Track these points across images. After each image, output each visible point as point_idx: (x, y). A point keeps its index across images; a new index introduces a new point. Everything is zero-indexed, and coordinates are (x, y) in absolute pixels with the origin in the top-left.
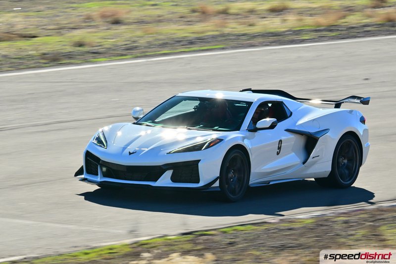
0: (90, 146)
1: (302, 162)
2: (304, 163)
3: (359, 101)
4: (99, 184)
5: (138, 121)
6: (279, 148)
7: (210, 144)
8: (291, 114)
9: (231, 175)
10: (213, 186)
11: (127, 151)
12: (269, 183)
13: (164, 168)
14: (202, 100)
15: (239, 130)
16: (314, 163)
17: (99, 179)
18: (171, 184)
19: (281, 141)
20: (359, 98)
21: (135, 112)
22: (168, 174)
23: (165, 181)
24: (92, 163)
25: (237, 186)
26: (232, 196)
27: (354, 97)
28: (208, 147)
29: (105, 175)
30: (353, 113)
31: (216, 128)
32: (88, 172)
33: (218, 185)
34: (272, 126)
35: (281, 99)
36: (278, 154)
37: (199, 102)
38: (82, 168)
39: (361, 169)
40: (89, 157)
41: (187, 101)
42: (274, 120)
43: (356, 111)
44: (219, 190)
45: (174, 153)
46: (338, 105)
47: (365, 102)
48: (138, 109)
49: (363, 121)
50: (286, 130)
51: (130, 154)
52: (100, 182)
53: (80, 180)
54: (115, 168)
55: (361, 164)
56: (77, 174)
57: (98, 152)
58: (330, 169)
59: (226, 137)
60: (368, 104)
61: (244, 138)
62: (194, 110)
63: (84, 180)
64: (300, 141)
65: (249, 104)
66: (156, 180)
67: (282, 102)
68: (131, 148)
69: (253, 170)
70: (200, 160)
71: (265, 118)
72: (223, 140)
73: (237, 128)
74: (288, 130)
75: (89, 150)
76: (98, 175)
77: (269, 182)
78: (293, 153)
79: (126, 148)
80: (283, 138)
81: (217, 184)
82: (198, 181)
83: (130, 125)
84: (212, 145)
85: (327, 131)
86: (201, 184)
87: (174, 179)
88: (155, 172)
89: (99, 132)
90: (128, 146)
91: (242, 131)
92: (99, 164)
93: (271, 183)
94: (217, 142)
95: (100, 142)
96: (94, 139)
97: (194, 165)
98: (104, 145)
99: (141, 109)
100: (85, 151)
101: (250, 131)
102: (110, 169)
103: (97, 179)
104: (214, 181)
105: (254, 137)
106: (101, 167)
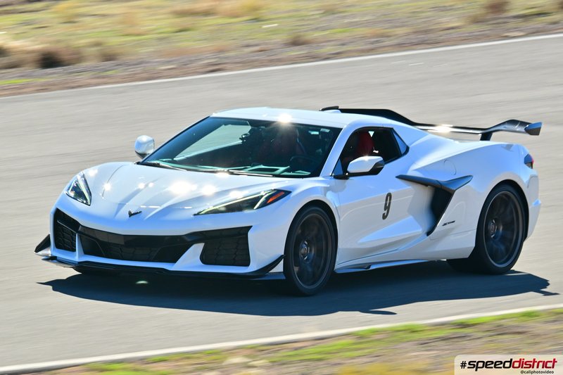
0: (60, 202)
1: (426, 231)
2: (428, 234)
3: (522, 129)
4: (78, 266)
5: (145, 160)
6: (387, 208)
7: (268, 198)
8: (407, 149)
9: (304, 249)
10: (274, 270)
11: (124, 212)
12: (369, 267)
13: (189, 240)
14: (254, 123)
15: (318, 175)
16: (445, 234)
17: (77, 257)
18: (201, 266)
19: (389, 195)
20: (523, 124)
21: (140, 144)
22: (197, 249)
23: (190, 261)
24: (65, 231)
26: (307, 287)
27: (514, 122)
28: (265, 204)
29: (87, 252)
30: (512, 149)
31: (282, 169)
32: (58, 246)
33: (282, 270)
34: (375, 170)
35: (390, 125)
36: (384, 217)
37: (249, 128)
38: (49, 237)
39: (525, 243)
40: (61, 220)
41: (230, 126)
42: (379, 159)
43: (518, 146)
44: (284, 278)
45: (206, 213)
46: (486, 136)
47: (533, 130)
48: (144, 138)
49: (529, 162)
50: (399, 177)
51: (131, 215)
52: (79, 262)
53: (44, 259)
54: (106, 240)
55: (525, 236)
56: (39, 249)
57: (75, 210)
58: (474, 245)
59: (294, 188)
60: (538, 134)
61: (327, 189)
62: (240, 141)
63: (52, 259)
64: (423, 196)
65: (336, 132)
66: (174, 260)
67: (392, 129)
68: (132, 206)
69: (342, 244)
70: (250, 227)
71: (362, 156)
72: (290, 192)
73: (316, 173)
74: (402, 177)
75: (60, 209)
76: (74, 250)
77: (369, 265)
78: (411, 217)
79: (125, 204)
80: (391, 191)
81: (280, 268)
82: (246, 263)
83: (131, 168)
84: (270, 201)
85: (468, 179)
86: (253, 267)
87: (205, 259)
88: (173, 247)
89: (79, 177)
90: (127, 202)
91: (323, 177)
92: (78, 232)
93: (373, 267)
94: (279, 195)
95: (79, 194)
96: (69, 189)
97: (241, 234)
98: (86, 199)
99: (150, 139)
100: (52, 209)
101: (336, 177)
102: (97, 242)
103: (74, 257)
104: (274, 263)
105: (344, 188)
106: (79, 237)
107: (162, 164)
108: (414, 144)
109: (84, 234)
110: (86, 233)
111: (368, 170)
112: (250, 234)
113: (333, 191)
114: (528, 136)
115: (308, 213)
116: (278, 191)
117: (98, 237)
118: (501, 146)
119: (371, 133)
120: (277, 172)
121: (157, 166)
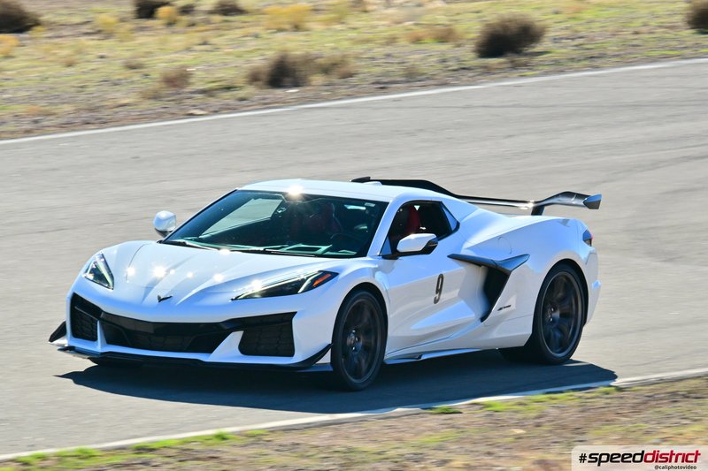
0: (78, 285)
1: (480, 316)
2: (483, 319)
3: (581, 202)
4: (100, 359)
5: (167, 238)
6: (439, 291)
7: (313, 281)
8: (458, 225)
9: (351, 339)
10: (320, 362)
11: (152, 297)
12: (420, 357)
13: (226, 328)
15: (365, 256)
16: (499, 320)
17: (99, 347)
18: (239, 357)
19: (441, 277)
20: (579, 196)
21: (160, 221)
22: (235, 338)
23: (228, 351)
24: (84, 318)
25: (363, 361)
26: (354, 380)
27: (568, 194)
28: (310, 288)
29: (110, 341)
30: (569, 224)
32: (76, 334)
33: (329, 361)
34: (428, 249)
35: (439, 198)
36: (436, 301)
38: (63, 327)
39: (585, 328)
40: (79, 305)
42: (431, 236)
43: (575, 221)
44: (331, 369)
45: (244, 298)
46: (538, 210)
47: (592, 204)
48: (163, 214)
49: (588, 239)
50: (450, 257)
51: (160, 300)
52: (102, 353)
53: (59, 350)
54: (132, 328)
55: (584, 321)
56: (53, 338)
57: (96, 294)
58: (529, 332)
59: (342, 269)
60: (597, 208)
61: (375, 270)
63: (70, 349)
64: (476, 277)
65: (382, 206)
66: (210, 350)
67: (440, 203)
68: (161, 290)
69: (391, 332)
70: (295, 313)
72: (337, 274)
73: (362, 253)
74: (454, 257)
75: (78, 293)
76: (94, 339)
77: (421, 355)
78: (463, 302)
79: (152, 288)
80: (443, 272)
81: (327, 359)
82: (291, 353)
83: (153, 246)
84: (317, 283)
85: (526, 258)
86: (298, 357)
87: (245, 348)
88: (210, 335)
89: (96, 257)
90: (155, 285)
91: (371, 257)
92: (100, 319)
93: (424, 357)
94: (325, 277)
95: (99, 277)
96: (86, 271)
97: (283, 323)
98: (107, 283)
99: (172, 214)
100: (69, 294)
101: (385, 257)
102: (120, 330)
103: (95, 347)
104: (322, 353)
105: (393, 268)
106: (101, 324)
107: (188, 243)
108: (465, 219)
109: (108, 322)
110: (109, 320)
111: (420, 249)
112: (295, 321)
113: (382, 272)
114: (586, 209)
115: (358, 298)
116: (324, 273)
117: (124, 325)
118: (558, 221)
119: (417, 207)
120: (319, 252)
121: (184, 245)
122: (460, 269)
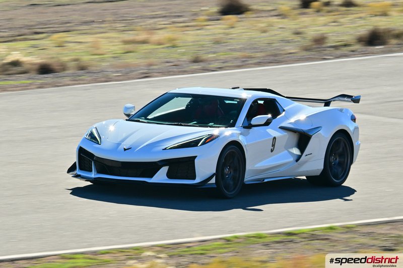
0: (82, 143)
1: (295, 159)
2: (297, 161)
3: (349, 100)
5: (130, 118)
6: (273, 145)
7: (206, 140)
8: (283, 110)
9: (227, 170)
10: (210, 182)
11: (121, 149)
12: (264, 180)
13: (160, 164)
14: (195, 97)
15: (234, 127)
16: (305, 162)
17: (93, 175)
18: (166, 180)
19: (275, 139)
20: (349, 96)
21: (127, 108)
22: (164, 170)
23: (161, 177)
24: (85, 160)
25: (231, 183)
26: (229, 193)
27: (343, 96)
28: (204, 143)
29: (99, 172)
30: (344, 111)
31: (211, 124)
32: (81, 169)
33: (215, 182)
34: (267, 123)
35: (274, 97)
36: (272, 151)
38: (75, 163)
39: (352, 166)
40: (83, 153)
42: (269, 116)
43: (346, 110)
44: (216, 186)
45: (170, 149)
46: (327, 103)
47: (356, 100)
49: (353, 119)
50: (279, 128)
51: (125, 150)
53: (72, 177)
54: (109, 164)
55: (351, 162)
56: (70, 170)
57: (91, 148)
58: (323, 168)
59: (221, 134)
60: (358, 103)
61: (239, 134)
63: (77, 176)
64: (294, 138)
65: (242, 102)
66: (151, 176)
67: (275, 99)
68: (126, 145)
69: (248, 167)
70: (196, 157)
72: (218, 137)
73: (233, 125)
75: (82, 147)
76: (92, 171)
78: (286, 151)
79: (121, 144)
80: (276, 136)
81: (213, 181)
82: (194, 178)
84: (208, 141)
85: (320, 129)
86: (198, 180)
87: (170, 175)
88: (151, 168)
89: (92, 128)
90: (122, 142)
91: (237, 127)
92: (93, 160)
93: (266, 181)
94: (211, 139)
95: (93, 138)
96: (87, 135)
97: (190, 162)
98: (98, 141)
100: (77, 147)
101: (244, 127)
102: (104, 166)
103: (91, 175)
104: (210, 178)
105: (249, 133)
106: (94, 163)
107: (141, 120)
108: (287, 107)
109: (98, 161)
111: (263, 123)
112: (196, 161)
113: (243, 135)
114: (353, 103)
115: (228, 150)
117: (106, 164)
118: (338, 110)
121: (138, 121)
122: (285, 134)
